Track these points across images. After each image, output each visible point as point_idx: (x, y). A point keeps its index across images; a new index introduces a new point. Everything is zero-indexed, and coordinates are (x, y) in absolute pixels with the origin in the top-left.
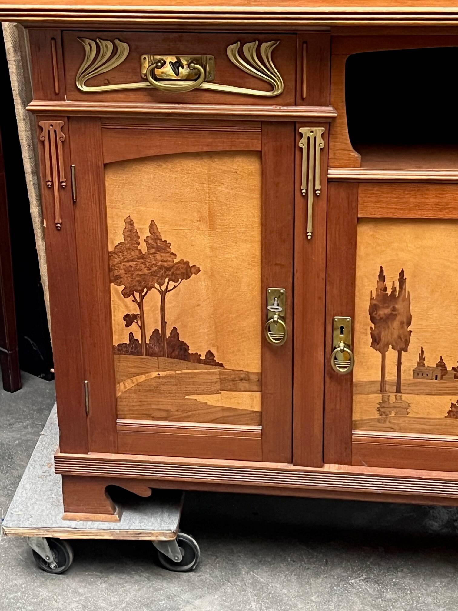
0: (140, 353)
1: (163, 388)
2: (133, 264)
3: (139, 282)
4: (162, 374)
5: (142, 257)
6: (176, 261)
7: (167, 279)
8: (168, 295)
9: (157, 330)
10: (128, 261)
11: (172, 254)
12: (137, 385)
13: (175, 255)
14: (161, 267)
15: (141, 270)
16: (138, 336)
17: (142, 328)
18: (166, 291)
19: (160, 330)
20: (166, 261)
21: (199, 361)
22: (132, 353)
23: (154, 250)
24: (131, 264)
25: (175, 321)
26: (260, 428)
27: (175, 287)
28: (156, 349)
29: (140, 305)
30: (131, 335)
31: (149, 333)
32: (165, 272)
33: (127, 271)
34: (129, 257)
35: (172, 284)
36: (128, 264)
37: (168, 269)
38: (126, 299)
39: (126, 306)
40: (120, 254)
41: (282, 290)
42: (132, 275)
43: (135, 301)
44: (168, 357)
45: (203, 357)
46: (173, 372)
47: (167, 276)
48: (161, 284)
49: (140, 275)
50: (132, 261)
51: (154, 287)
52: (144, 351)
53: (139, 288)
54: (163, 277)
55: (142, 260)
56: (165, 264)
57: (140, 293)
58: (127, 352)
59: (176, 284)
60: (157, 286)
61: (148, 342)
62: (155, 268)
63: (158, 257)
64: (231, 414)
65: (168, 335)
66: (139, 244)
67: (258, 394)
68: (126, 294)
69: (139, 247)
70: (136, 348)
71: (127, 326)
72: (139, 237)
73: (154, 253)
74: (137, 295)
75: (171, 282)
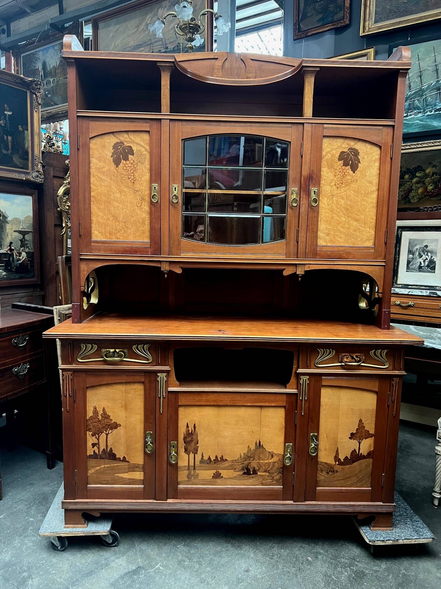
0: (97, 458)
1: (106, 472)
2: (96, 424)
3: (98, 431)
4: (106, 466)
5: (99, 421)
6: (112, 422)
7: (109, 429)
8: (109, 435)
9: (104, 449)
10: (94, 423)
11: (111, 420)
12: (96, 471)
13: (112, 420)
14: (106, 425)
15: (99, 426)
16: (97, 452)
17: (99, 448)
18: (108, 433)
19: (105, 449)
20: (108, 422)
21: (120, 460)
22: (94, 458)
23: (104, 418)
24: (95, 424)
25: (111, 445)
26: (143, 486)
27: (111, 432)
28: (104, 456)
29: (98, 439)
30: (94, 451)
31: (101, 450)
32: (108, 427)
33: (93, 426)
34: (95, 421)
35: (110, 431)
36: (94, 424)
37: (109, 425)
38: (93, 437)
39: (93, 440)
40: (91, 420)
41: (152, 432)
42: (95, 428)
43: (96, 438)
44: (108, 459)
45: (122, 459)
46: (110, 465)
47: (109, 428)
48: (106, 431)
49: (99, 428)
50: (96, 422)
51: (103, 432)
52: (99, 457)
53: (98, 433)
54: (107, 429)
55: (99, 422)
56: (108, 424)
57: (98, 435)
58: (92, 458)
59: (112, 431)
60: (105, 432)
61: (101, 454)
62: (104, 425)
63: (105, 421)
64: (132, 481)
65: (108, 450)
66: (98, 416)
67: (142, 473)
68: (93, 435)
69: (98, 417)
70: (96, 456)
71: (93, 447)
72: (98, 414)
73: (104, 419)
74: (97, 436)
75: (110, 430)
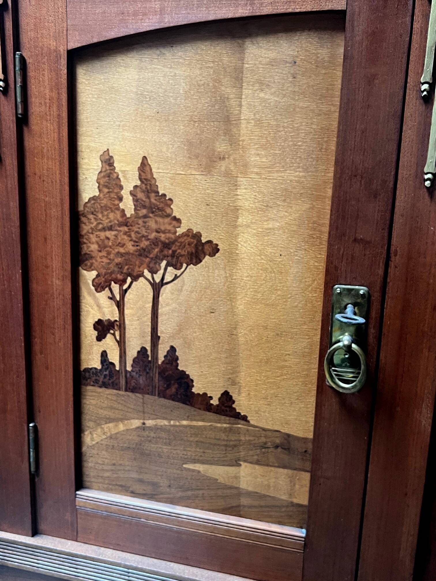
0: (115, 386)
1: (153, 447)
2: (110, 234)
3: (119, 266)
4: (149, 423)
5: (126, 223)
6: (180, 231)
7: (164, 263)
8: (166, 292)
9: (143, 350)
10: (104, 229)
11: (175, 219)
12: (111, 437)
13: (179, 221)
14: (155, 242)
15: (123, 245)
16: (114, 357)
17: (121, 343)
18: (162, 283)
19: (149, 349)
20: (164, 232)
21: (209, 408)
22: (105, 385)
23: (144, 211)
24: (108, 234)
25: (173, 337)
26: (302, 533)
27: (176, 277)
28: (142, 381)
29: (120, 305)
30: (104, 354)
31: (132, 353)
32: (161, 251)
33: (102, 247)
34: (106, 222)
35: (171, 272)
36: (102, 235)
37: (167, 245)
38: (98, 295)
39: (99, 306)
40: (91, 217)
41: (363, 290)
42: (109, 253)
43: (112, 298)
44: (159, 396)
45: (215, 402)
46: (166, 422)
47: (165, 257)
48: (153, 272)
49: (122, 255)
50: (110, 228)
51: (142, 275)
52: (123, 382)
53: (120, 277)
54: (158, 260)
55: (126, 229)
56: (163, 237)
57: (121, 286)
58: (96, 382)
59: (179, 272)
60: (147, 273)
61: (129, 368)
62: (145, 244)
63: (152, 224)
64: (256, 503)
65: (161, 359)
66: (121, 199)
68: (99, 287)
69: (122, 206)
70: (111, 376)
71: (100, 338)
72: (121, 188)
73: (145, 217)
74: (115, 288)
75: (170, 269)
